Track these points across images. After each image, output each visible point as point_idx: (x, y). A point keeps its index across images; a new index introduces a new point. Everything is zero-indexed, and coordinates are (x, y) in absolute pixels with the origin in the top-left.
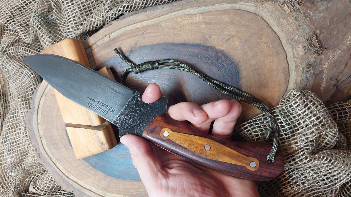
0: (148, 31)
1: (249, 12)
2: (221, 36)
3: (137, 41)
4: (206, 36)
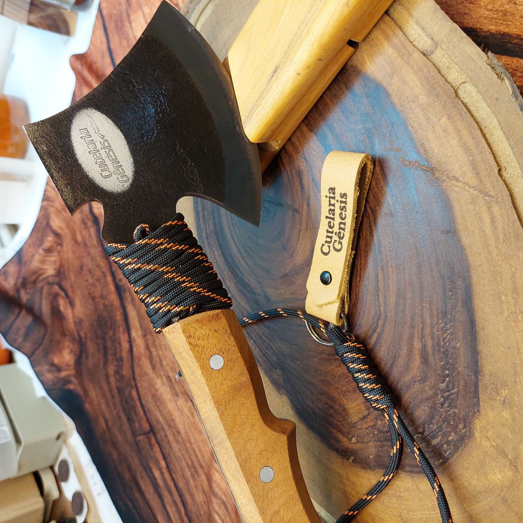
0: (496, 210)
2: (512, 433)
3: (461, 179)
4: (507, 391)
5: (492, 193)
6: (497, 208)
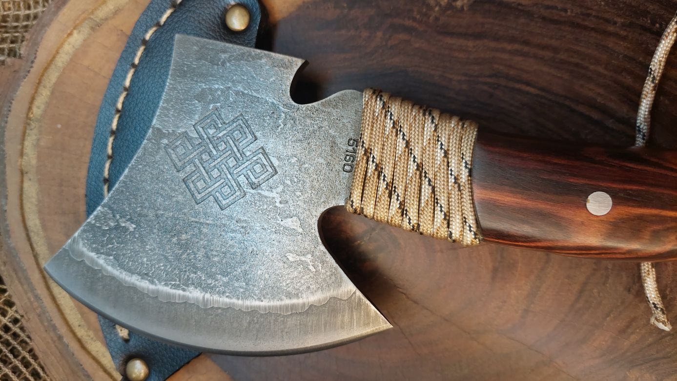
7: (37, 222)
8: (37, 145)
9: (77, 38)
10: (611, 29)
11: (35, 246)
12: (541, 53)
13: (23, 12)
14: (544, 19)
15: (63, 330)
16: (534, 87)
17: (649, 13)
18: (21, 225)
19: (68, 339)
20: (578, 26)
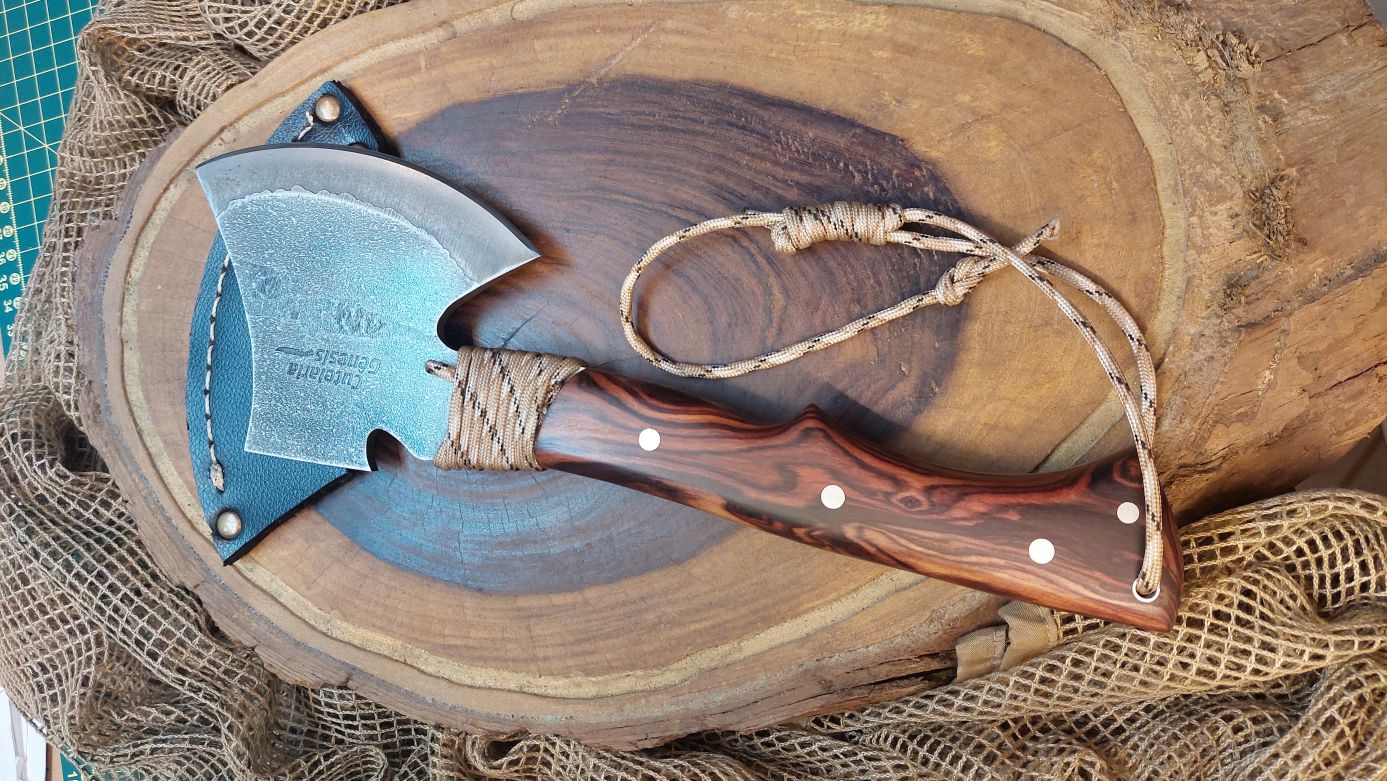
0: (670, 24)
1: (1066, 44)
2: (940, 106)
3: (614, 52)
4: (887, 93)
5: (649, 22)
6: (669, 22)
7: (141, 394)
8: (137, 311)
9: (174, 193)
10: (698, 128)
11: (139, 422)
12: (633, 160)
13: (118, 172)
14: (633, 125)
15: (171, 511)
16: (630, 196)
17: (733, 108)
18: (123, 399)
19: (177, 521)
20: (667, 129)
